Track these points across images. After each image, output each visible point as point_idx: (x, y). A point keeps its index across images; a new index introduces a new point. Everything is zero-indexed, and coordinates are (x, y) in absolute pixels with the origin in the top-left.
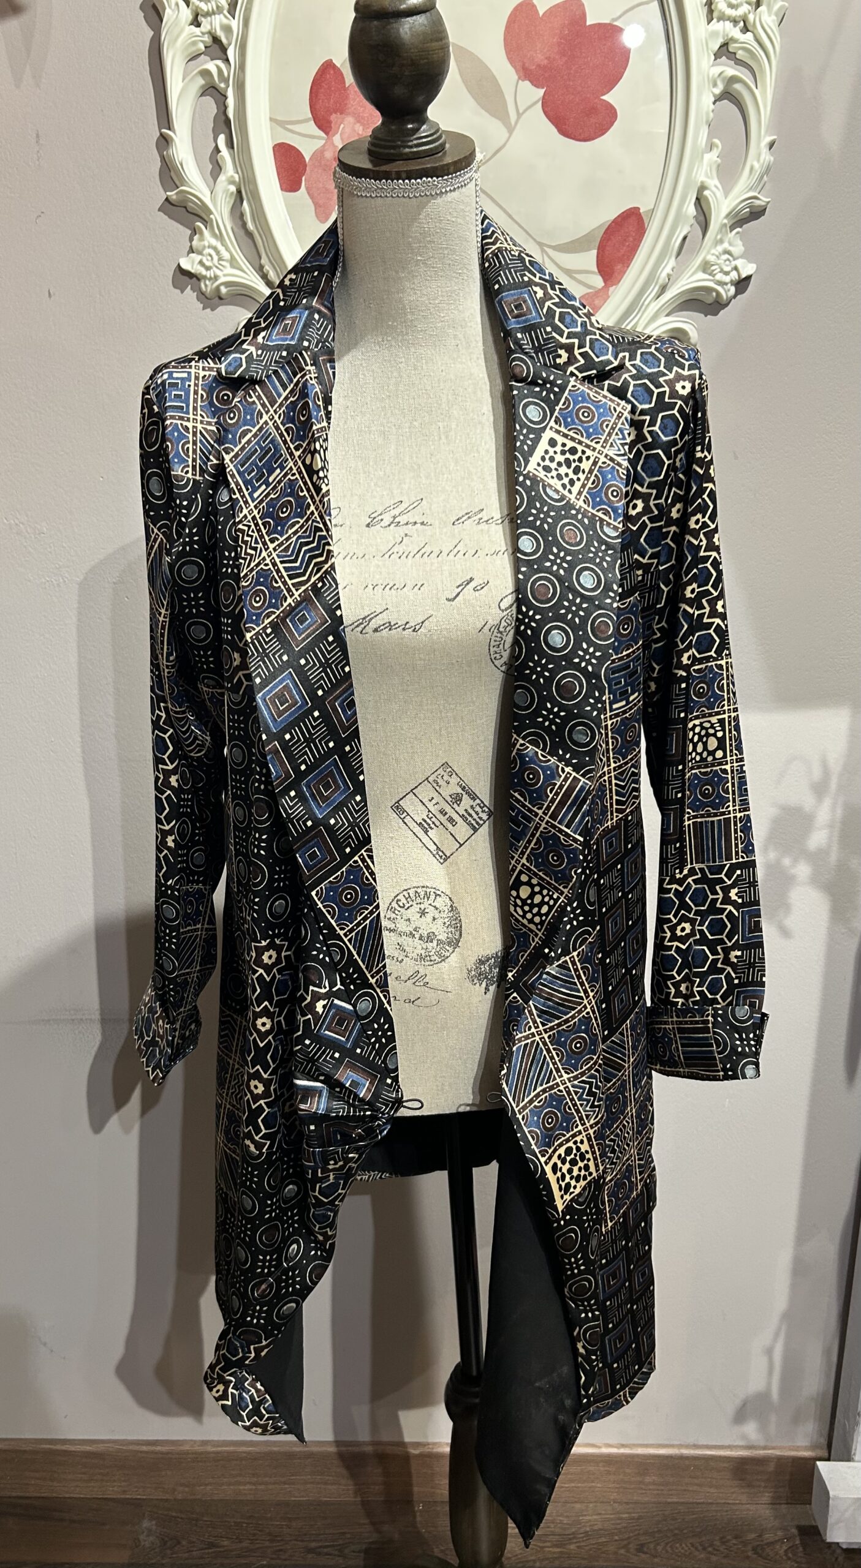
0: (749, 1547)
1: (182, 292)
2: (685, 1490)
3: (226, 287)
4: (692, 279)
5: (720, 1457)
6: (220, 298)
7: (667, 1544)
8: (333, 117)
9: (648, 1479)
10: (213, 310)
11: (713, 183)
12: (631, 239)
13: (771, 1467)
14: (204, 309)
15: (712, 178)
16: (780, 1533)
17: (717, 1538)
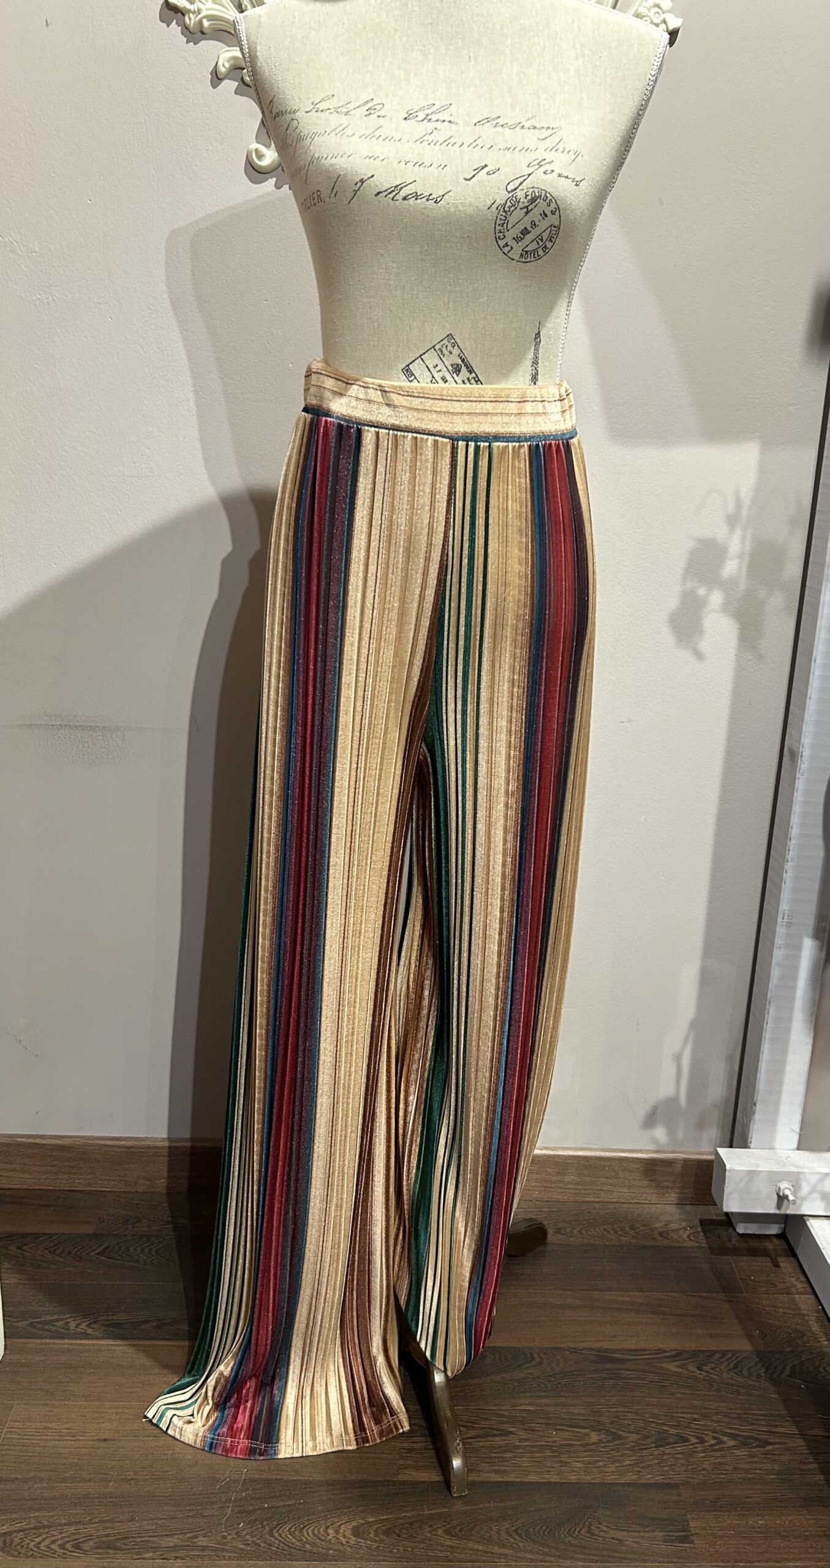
0: (656, 1233)
1: (168, 26)
2: (600, 1190)
3: (208, 21)
5: (632, 1158)
6: (203, 33)
7: (581, 1229)
9: (567, 1179)
10: (195, 44)
13: (678, 1168)
14: (187, 42)
16: (684, 1224)
17: (628, 1226)
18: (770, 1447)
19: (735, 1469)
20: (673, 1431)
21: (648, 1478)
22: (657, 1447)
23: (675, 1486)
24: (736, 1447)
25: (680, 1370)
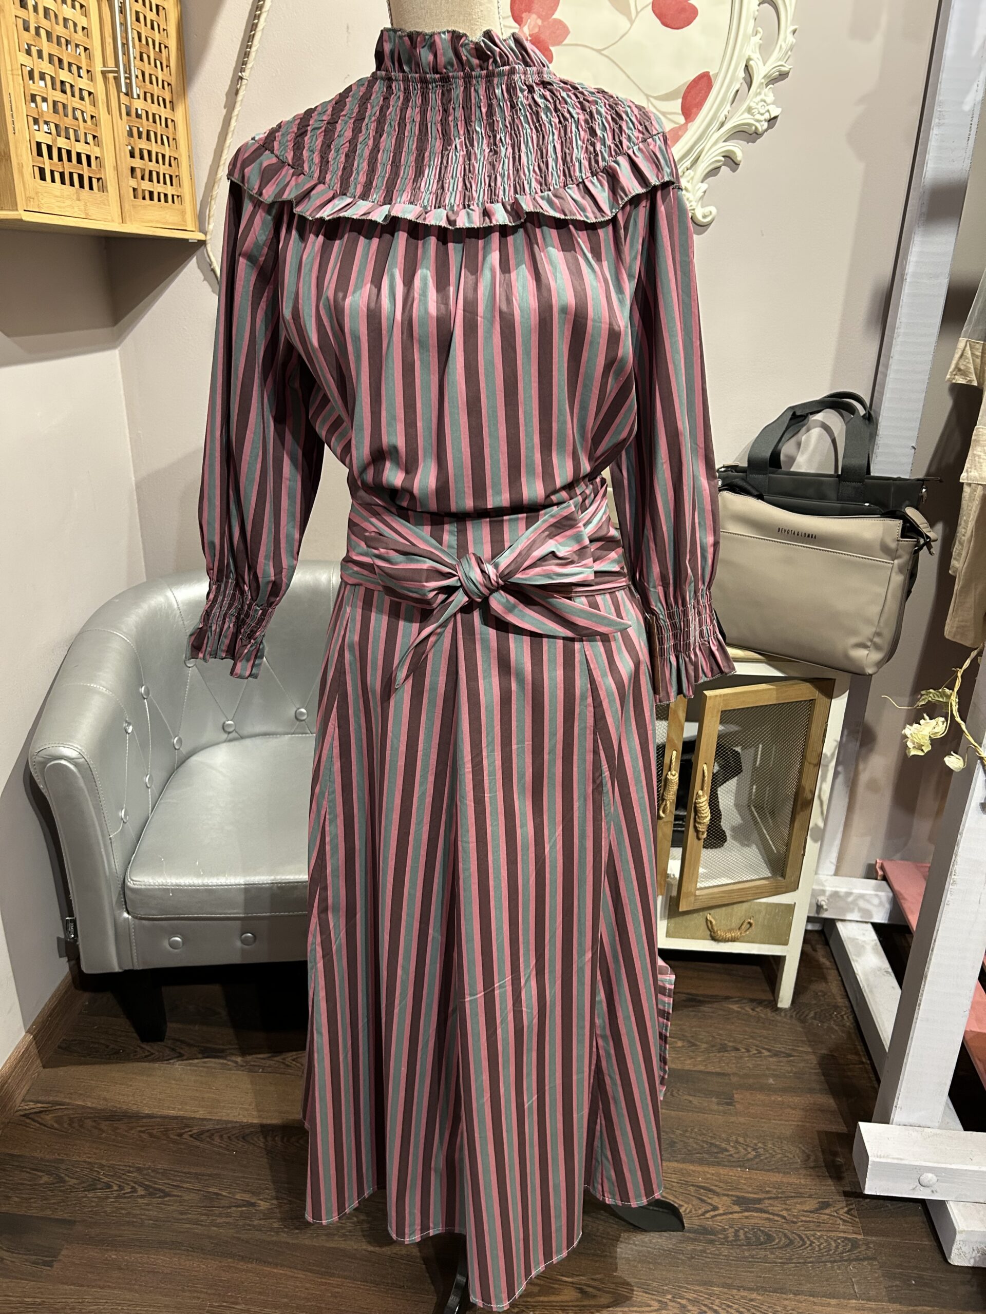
4: (740, 118)
8: (524, 15)
11: (756, 56)
12: (703, 92)
15: (756, 53)
18: (792, 1058)
19: (767, 1068)
20: (731, 1044)
21: (711, 1069)
22: (719, 1052)
23: (729, 1075)
24: (771, 1057)
25: (739, 1009)
